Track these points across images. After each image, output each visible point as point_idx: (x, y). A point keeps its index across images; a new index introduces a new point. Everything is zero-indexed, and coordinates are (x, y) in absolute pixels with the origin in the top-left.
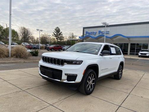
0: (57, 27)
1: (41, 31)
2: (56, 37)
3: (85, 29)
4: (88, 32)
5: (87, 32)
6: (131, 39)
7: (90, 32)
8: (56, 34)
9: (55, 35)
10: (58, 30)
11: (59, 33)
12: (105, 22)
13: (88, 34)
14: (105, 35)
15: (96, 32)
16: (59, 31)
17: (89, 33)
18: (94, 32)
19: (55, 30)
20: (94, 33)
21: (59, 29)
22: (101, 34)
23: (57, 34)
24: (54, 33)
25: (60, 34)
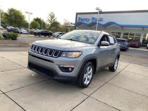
0: (52, 13)
1: (31, 14)
2: (50, 22)
3: (78, 15)
5: (80, 18)
6: (124, 28)
7: (83, 18)
8: (50, 19)
9: (49, 20)
11: (53, 18)
12: (99, 8)
13: (80, 21)
14: (97, 22)
15: (89, 19)
19: (50, 15)
20: (87, 20)
21: (54, 15)
22: (94, 21)
23: (52, 19)
24: (48, 18)
25: (55, 20)
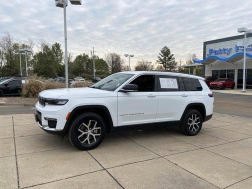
0: (165, 47)
1: (132, 56)
2: (163, 63)
3: (207, 46)
4: (215, 50)
5: (211, 51)
7: (217, 50)
8: (162, 58)
9: (161, 60)
10: (166, 53)
11: (168, 56)
13: (213, 55)
14: (245, 52)
16: (169, 54)
17: (216, 52)
18: (226, 48)
19: (162, 52)
20: (226, 51)
21: (168, 51)
23: (165, 58)
24: (159, 57)
25: (170, 58)
